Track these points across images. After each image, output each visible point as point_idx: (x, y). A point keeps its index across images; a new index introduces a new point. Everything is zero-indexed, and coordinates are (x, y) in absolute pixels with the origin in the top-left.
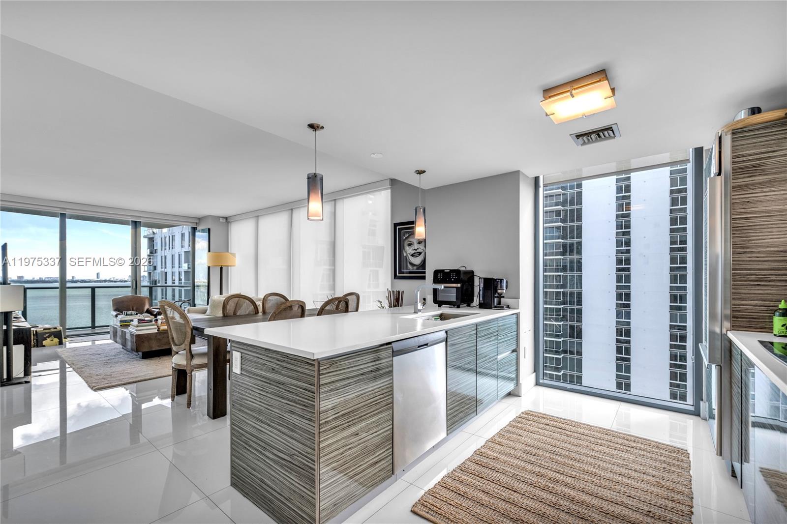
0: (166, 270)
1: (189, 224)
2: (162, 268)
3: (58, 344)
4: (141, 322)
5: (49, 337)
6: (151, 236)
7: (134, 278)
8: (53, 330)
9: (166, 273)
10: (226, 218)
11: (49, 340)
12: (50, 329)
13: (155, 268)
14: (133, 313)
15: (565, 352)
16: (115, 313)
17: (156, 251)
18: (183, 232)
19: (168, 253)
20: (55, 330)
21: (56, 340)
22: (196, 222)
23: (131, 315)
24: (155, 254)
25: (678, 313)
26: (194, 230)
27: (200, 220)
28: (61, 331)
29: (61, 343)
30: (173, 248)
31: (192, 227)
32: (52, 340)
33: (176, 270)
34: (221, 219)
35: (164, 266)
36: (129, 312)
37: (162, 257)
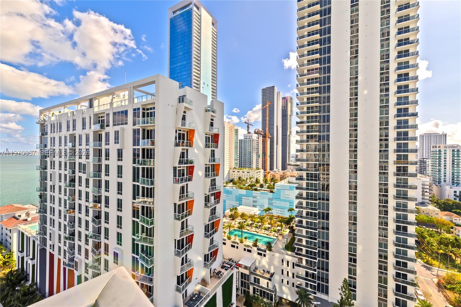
0: (54, 148)
2: (51, 146)
6: (43, 122)
13: (46, 146)
15: (320, 199)
17: (46, 134)
18: (68, 120)
19: (56, 136)
24: (46, 136)
25: (384, 176)
30: (60, 131)
33: (63, 147)
35: (53, 145)
37: (51, 138)
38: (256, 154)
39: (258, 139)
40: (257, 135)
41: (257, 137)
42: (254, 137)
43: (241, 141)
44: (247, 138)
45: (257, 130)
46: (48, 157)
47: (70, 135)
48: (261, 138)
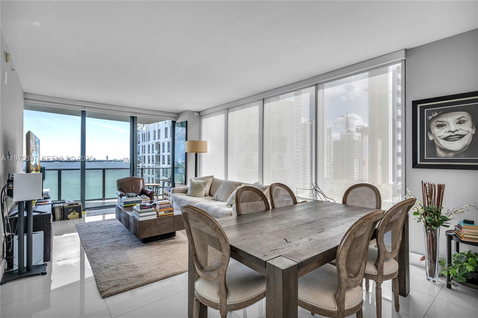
1: (171, 118)
2: (142, 153)
3: (78, 217)
4: (143, 208)
5: (72, 211)
7: (132, 163)
8: (75, 205)
9: (145, 156)
10: (199, 112)
11: (72, 214)
12: (73, 204)
14: (134, 195)
16: (119, 193)
17: (138, 143)
18: (154, 130)
19: (146, 144)
20: (77, 205)
21: (77, 214)
22: (175, 116)
23: (133, 197)
26: (174, 123)
27: (178, 114)
28: (81, 206)
29: (80, 216)
30: (149, 140)
31: (172, 121)
32: (74, 214)
33: (151, 154)
34: (195, 113)
35: (143, 152)
36: (131, 194)
37: (142, 146)
38: (358, 160)
39: (362, 139)
40: (359, 134)
41: (359, 137)
42: (357, 136)
43: (336, 143)
44: (345, 139)
45: (360, 128)
46: (141, 163)
47: (156, 143)
48: (367, 137)
